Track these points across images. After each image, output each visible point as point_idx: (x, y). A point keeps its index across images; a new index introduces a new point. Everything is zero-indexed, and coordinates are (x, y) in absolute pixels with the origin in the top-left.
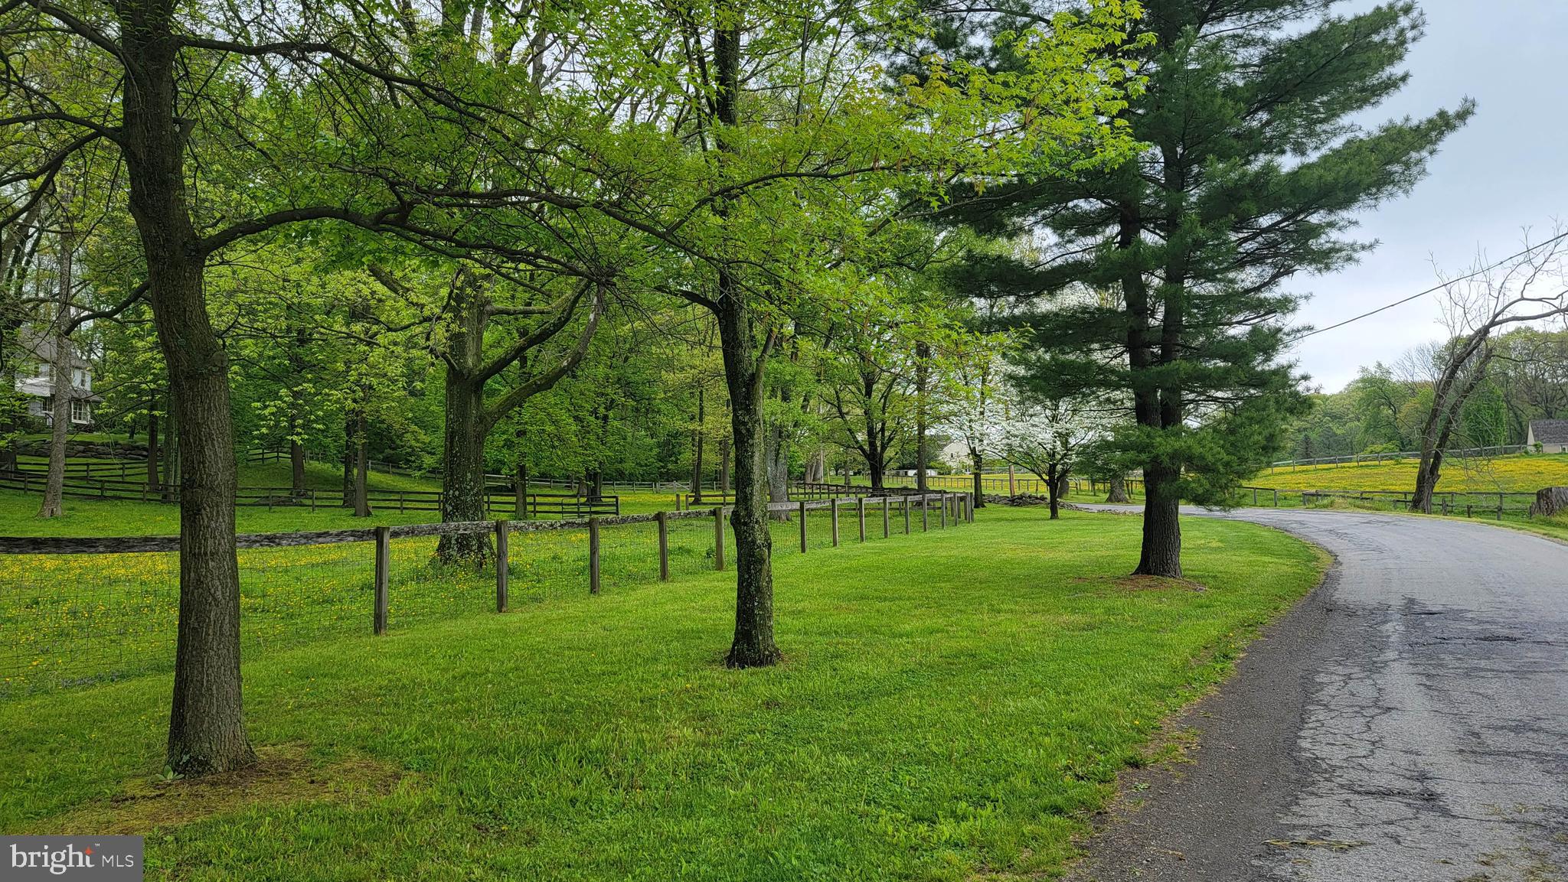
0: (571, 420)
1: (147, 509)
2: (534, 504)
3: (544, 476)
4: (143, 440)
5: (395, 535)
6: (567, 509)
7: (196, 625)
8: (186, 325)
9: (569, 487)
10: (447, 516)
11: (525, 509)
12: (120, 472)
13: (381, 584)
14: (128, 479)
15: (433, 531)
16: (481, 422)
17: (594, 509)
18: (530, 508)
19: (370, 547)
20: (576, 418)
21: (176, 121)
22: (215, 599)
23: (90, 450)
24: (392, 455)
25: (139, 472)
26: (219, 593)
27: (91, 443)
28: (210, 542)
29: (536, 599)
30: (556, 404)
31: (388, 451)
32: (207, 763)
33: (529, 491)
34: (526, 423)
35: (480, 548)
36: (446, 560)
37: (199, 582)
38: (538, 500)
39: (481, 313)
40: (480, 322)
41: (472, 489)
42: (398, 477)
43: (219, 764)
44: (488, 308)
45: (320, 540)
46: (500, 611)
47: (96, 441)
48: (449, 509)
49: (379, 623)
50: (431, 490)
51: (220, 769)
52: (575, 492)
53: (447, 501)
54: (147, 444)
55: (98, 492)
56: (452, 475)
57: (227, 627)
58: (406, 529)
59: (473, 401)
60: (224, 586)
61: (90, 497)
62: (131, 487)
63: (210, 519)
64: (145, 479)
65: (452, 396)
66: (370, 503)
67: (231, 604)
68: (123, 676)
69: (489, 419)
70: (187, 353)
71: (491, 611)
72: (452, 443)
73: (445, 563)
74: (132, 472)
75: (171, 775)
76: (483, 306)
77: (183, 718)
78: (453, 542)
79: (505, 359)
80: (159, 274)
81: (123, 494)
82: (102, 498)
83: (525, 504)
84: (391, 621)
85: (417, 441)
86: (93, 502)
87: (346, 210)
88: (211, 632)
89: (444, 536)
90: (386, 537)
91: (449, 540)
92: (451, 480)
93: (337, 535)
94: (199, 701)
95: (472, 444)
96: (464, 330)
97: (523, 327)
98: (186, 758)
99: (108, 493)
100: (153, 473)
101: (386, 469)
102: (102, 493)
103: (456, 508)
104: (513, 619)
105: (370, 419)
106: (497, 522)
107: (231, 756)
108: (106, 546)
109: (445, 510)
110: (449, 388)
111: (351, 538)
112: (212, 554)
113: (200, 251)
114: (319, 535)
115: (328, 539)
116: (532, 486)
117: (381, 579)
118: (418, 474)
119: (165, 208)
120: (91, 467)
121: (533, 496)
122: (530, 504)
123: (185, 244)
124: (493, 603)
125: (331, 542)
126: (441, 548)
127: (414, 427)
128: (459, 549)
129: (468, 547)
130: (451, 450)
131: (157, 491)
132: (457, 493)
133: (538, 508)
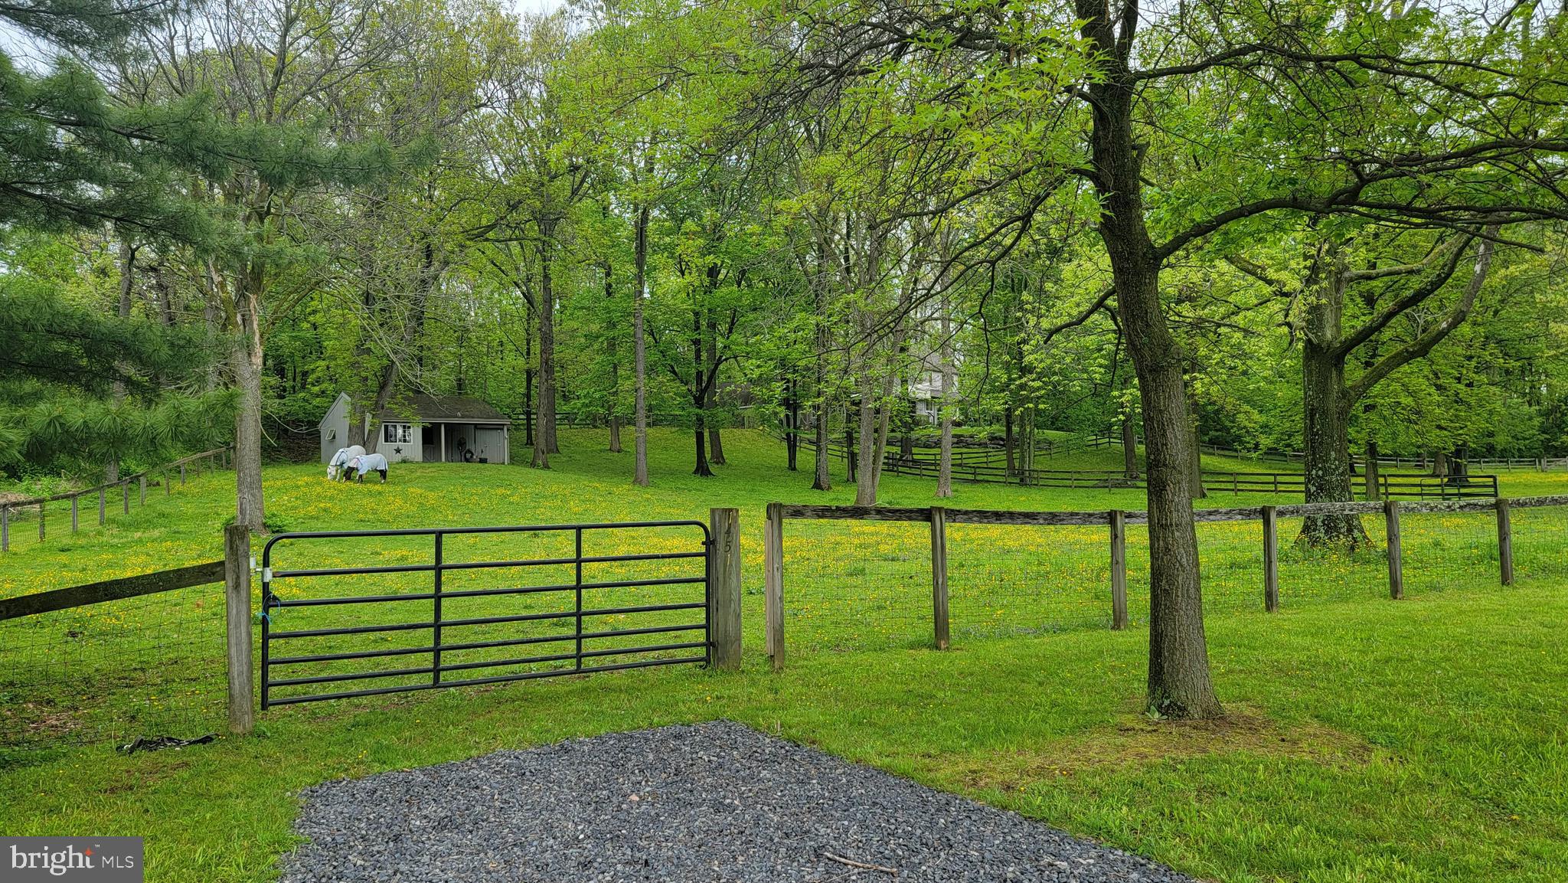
0: (1433, 390)
1: (1008, 490)
2: (1386, 485)
3: (1396, 456)
4: (999, 431)
5: (1281, 514)
6: (1426, 490)
7: (1167, 587)
8: (1148, 325)
9: (1422, 467)
10: (1309, 496)
11: (1378, 490)
12: (985, 460)
13: (1270, 562)
14: (990, 465)
15: (1295, 512)
16: (1344, 397)
17: (1463, 491)
18: (1382, 490)
19: (1257, 526)
20: (1439, 387)
21: (1134, 148)
22: (1181, 566)
23: (962, 441)
24: (1217, 437)
25: (999, 458)
26: (1184, 560)
27: (962, 436)
28: (1175, 514)
29: (1433, 587)
30: (1412, 373)
31: (1212, 433)
32: (1185, 709)
33: (1381, 471)
34: (1375, 397)
35: (1350, 531)
36: (1314, 542)
37: (1167, 550)
38: (1390, 480)
39: (1339, 281)
40: (1338, 290)
41: (1337, 468)
42: (1224, 459)
43: (1195, 711)
44: (1346, 275)
45: (1211, 517)
46: (1395, 598)
47: (965, 434)
48: (1313, 489)
49: (1270, 600)
50: (1259, 471)
51: (1196, 716)
52: (1429, 472)
53: (1309, 482)
54: (1004, 435)
55: (971, 477)
56: (1314, 454)
57: (1192, 591)
58: (1291, 509)
59: (1334, 375)
60: (1188, 554)
61: (967, 481)
62: (995, 472)
63: (1174, 494)
64: (1005, 464)
65: (1310, 372)
66: (1205, 486)
67: (1194, 570)
68: (1063, 630)
69: (1353, 393)
70: (1150, 349)
71: (1385, 597)
72: (1312, 420)
73: (1313, 545)
74: (993, 459)
75: (1157, 715)
76: (1341, 273)
77: (1162, 668)
78: (1319, 523)
79: (1370, 327)
80: (1125, 283)
81: (990, 478)
82: (975, 481)
83: (1378, 485)
84: (1281, 600)
85: (1250, 420)
86: (969, 485)
87: (1295, 199)
88: (1179, 594)
89: (1309, 518)
90: (1273, 516)
91: (1314, 521)
92: (1313, 460)
93: (1226, 513)
94: (1173, 654)
95: (1335, 421)
96: (1324, 301)
97: (1368, 291)
98: (1167, 702)
99: (979, 478)
100: (1010, 460)
101: (1211, 451)
102: (975, 477)
103: (1320, 488)
104: (1416, 606)
105: (1202, 402)
106: (1386, 503)
107: (1204, 706)
108: (1045, 519)
109: (1307, 491)
110: (1306, 365)
111: (1240, 517)
112: (1177, 525)
113: (1156, 258)
114: (1210, 513)
115: (1218, 517)
116: (1384, 466)
117: (1270, 558)
118: (1254, 455)
119: (1129, 225)
120: (964, 456)
121: (1384, 476)
122: (1382, 485)
123: (1144, 254)
124: (1388, 591)
125: (1221, 520)
126: (1306, 529)
127: (1247, 408)
128: (1326, 532)
129: (1336, 528)
130: (1312, 428)
131: (1014, 475)
132: (1320, 473)
133: (1391, 490)
